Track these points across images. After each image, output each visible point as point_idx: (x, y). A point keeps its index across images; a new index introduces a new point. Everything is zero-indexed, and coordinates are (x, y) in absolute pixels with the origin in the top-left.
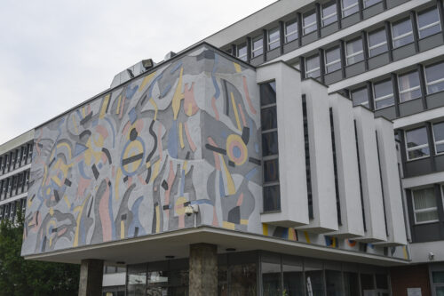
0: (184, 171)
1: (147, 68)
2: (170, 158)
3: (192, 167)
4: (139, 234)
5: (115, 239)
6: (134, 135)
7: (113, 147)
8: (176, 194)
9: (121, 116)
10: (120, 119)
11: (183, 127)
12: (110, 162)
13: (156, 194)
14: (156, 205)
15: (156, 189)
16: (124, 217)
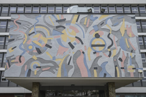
0: (131, 56)
1: (101, 12)
2: (122, 50)
3: (135, 56)
4: (107, 76)
5: (91, 77)
6: (97, 36)
7: (84, 38)
8: (127, 64)
9: (87, 26)
10: (87, 28)
11: (128, 40)
12: (82, 43)
13: (115, 62)
14: (116, 66)
15: (115, 60)
16: (96, 68)
